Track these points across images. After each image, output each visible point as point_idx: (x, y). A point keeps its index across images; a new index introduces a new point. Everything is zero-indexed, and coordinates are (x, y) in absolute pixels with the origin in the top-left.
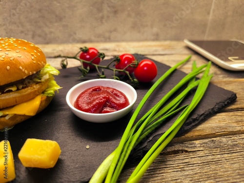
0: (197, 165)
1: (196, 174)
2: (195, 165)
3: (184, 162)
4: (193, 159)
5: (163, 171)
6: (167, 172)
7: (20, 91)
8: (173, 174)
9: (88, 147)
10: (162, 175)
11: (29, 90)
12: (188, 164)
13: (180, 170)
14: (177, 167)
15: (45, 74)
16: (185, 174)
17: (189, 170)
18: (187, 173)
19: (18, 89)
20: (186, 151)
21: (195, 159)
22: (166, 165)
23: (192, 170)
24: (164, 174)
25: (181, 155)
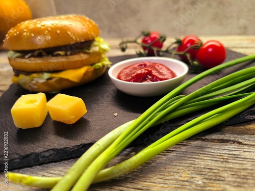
0: (250, 160)
1: (244, 169)
2: (247, 160)
3: (231, 153)
4: (247, 153)
5: (197, 157)
6: (202, 159)
7: (68, 57)
8: (209, 163)
9: (116, 114)
10: (194, 160)
11: (76, 58)
12: (236, 157)
13: (222, 160)
14: (218, 157)
15: (95, 46)
16: (227, 166)
17: (236, 163)
18: (231, 166)
19: (66, 55)
20: (240, 143)
21: (250, 153)
22: (203, 151)
23: (239, 164)
24: (197, 160)
25: (230, 145)
